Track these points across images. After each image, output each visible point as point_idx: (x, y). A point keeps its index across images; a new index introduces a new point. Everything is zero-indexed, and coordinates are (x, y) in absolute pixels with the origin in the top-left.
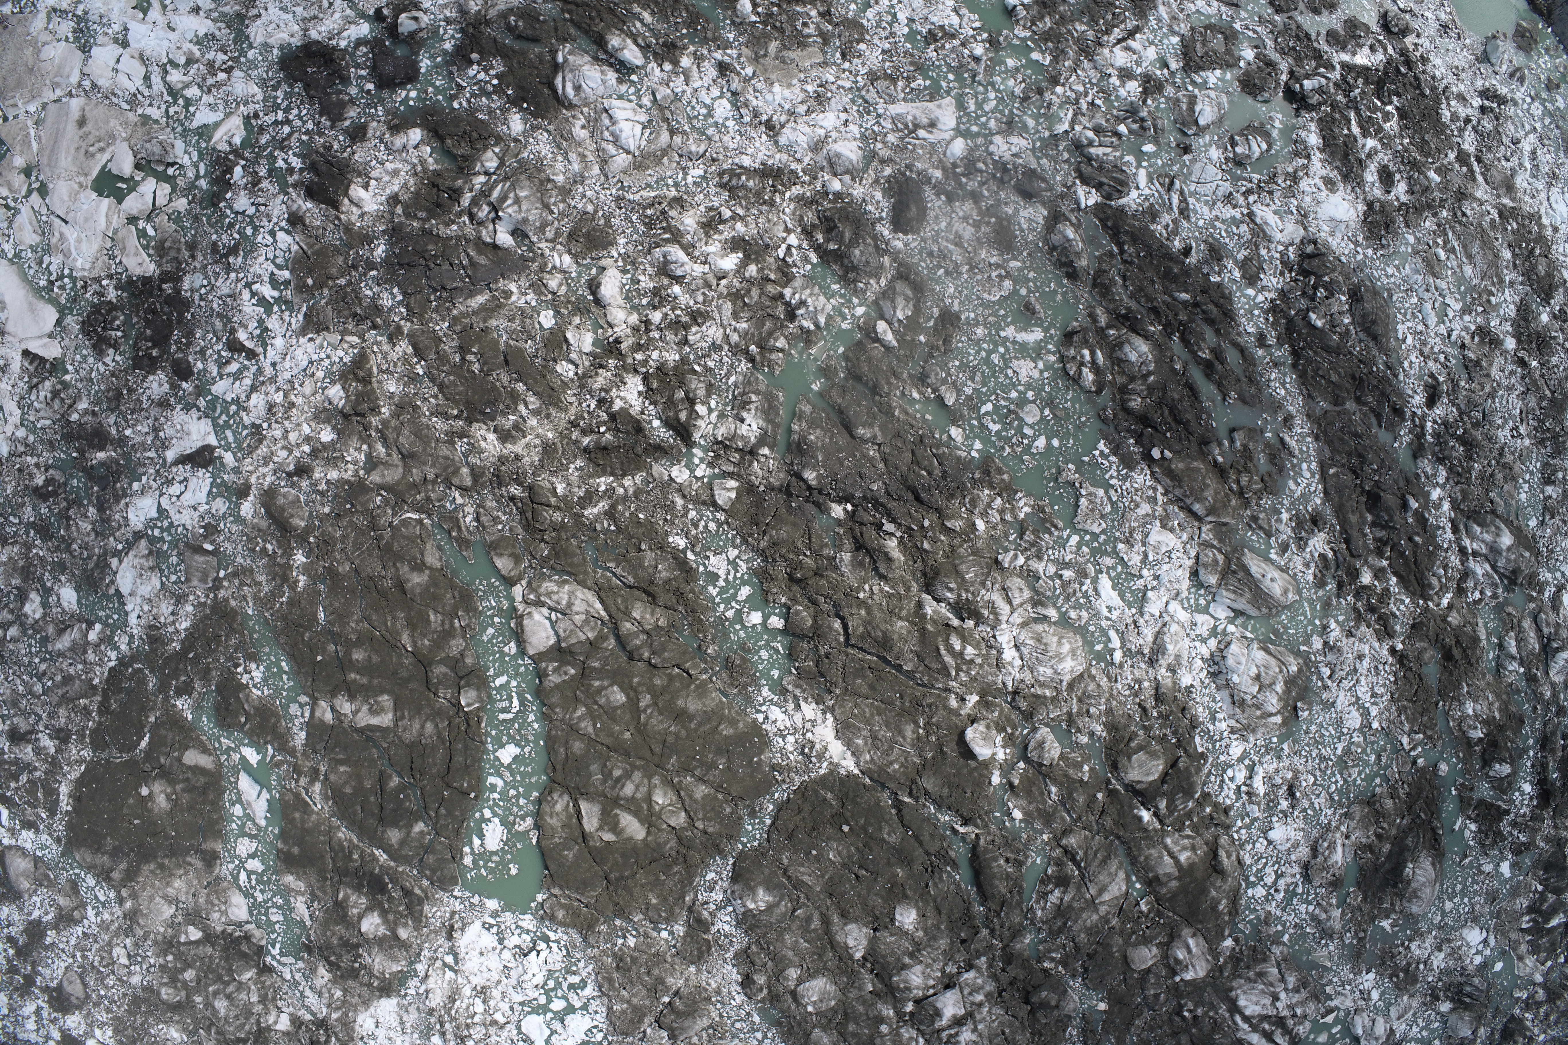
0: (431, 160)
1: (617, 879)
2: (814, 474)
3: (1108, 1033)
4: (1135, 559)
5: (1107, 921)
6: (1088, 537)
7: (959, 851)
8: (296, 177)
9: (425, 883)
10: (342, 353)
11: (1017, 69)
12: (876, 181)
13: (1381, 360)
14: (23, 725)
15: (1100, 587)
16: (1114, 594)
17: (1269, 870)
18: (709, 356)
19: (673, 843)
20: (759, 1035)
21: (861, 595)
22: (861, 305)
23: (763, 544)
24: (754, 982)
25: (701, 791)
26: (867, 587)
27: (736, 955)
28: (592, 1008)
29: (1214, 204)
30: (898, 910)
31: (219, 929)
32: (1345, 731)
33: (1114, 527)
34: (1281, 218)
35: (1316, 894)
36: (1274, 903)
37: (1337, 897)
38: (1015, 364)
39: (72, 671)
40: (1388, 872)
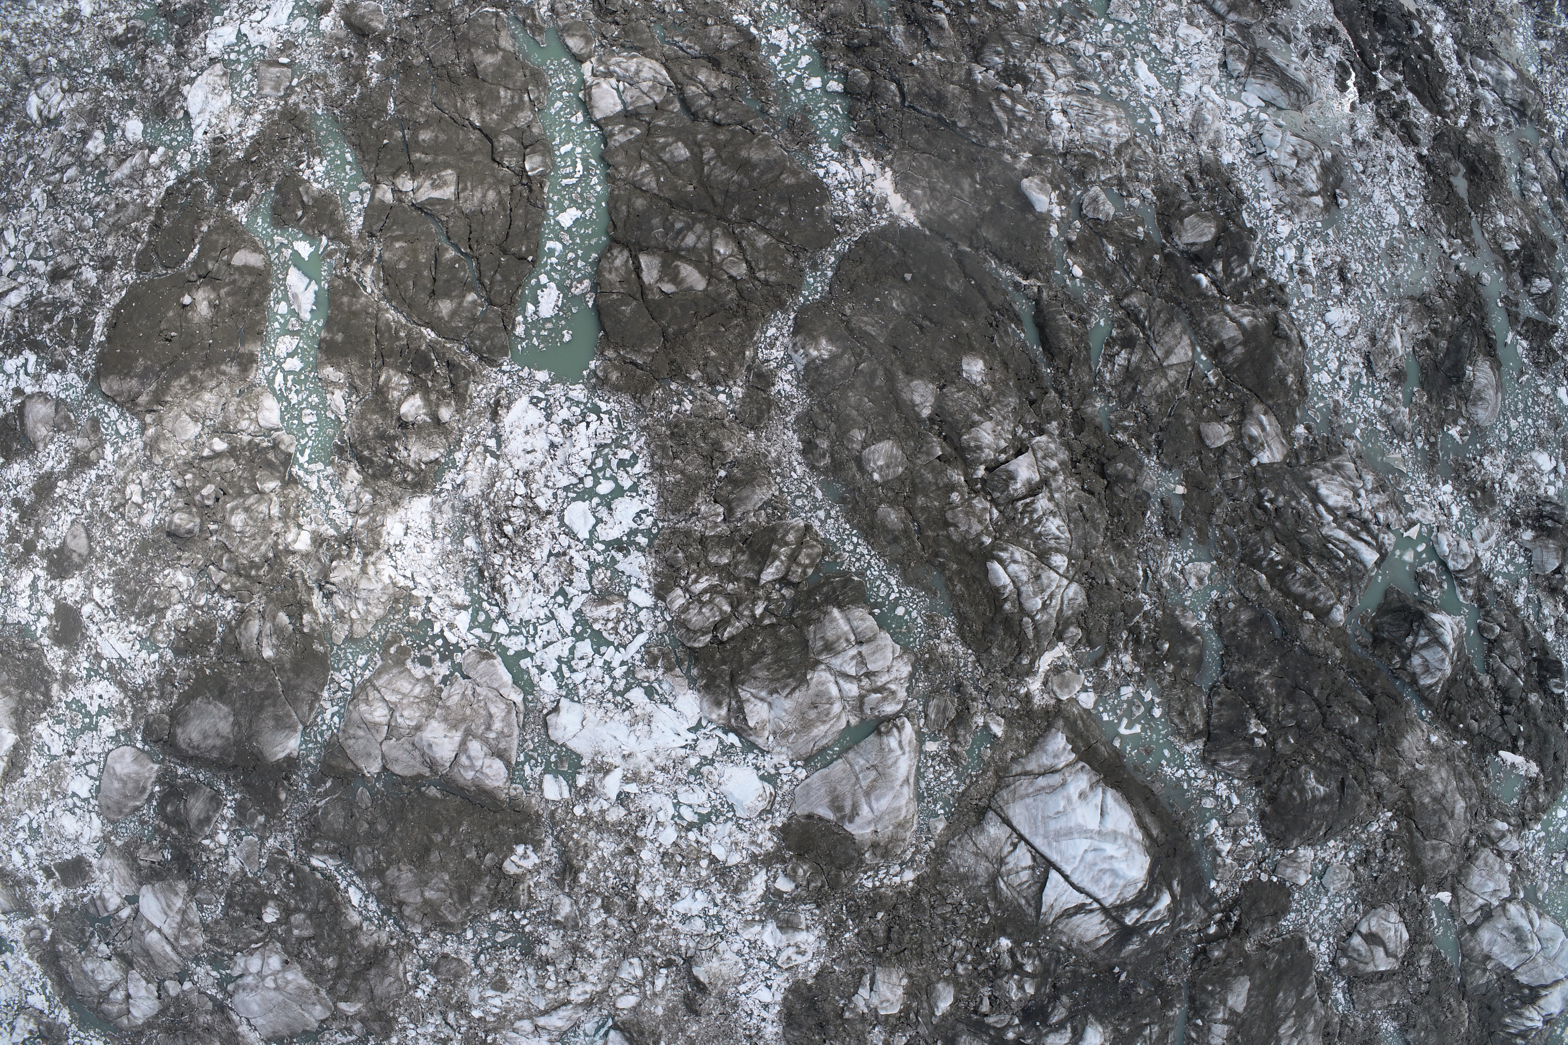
1: (676, 334)
3: (1188, 523)
5: (1177, 391)
7: (1023, 307)
9: (473, 359)
14: (66, 261)
15: (1137, 68)
16: (1152, 76)
17: (1331, 355)
19: (733, 295)
20: (821, 514)
21: (915, 62)
23: (822, 16)
24: (817, 446)
25: (763, 240)
26: (920, 54)
27: (798, 419)
28: (642, 487)
30: (965, 361)
31: (246, 438)
35: (1382, 389)
39: (127, 197)
40: (1449, 370)
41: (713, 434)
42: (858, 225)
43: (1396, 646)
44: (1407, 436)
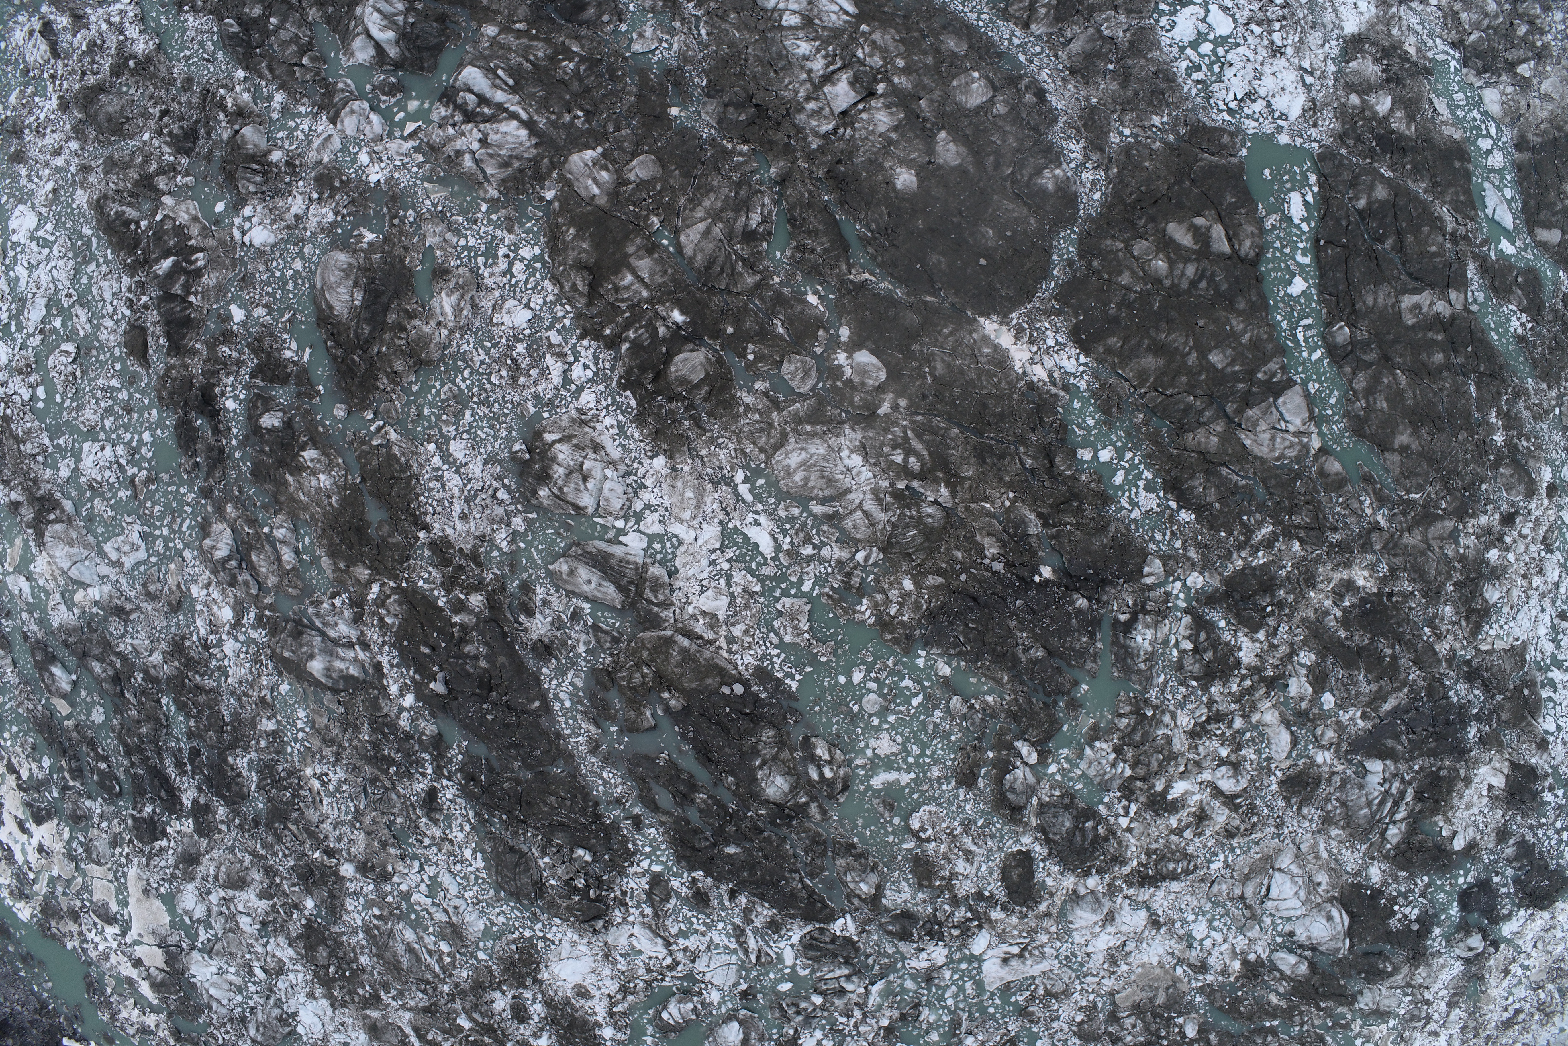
0: (1441, 824)
1: (1183, 180)
2: (1077, 604)
3: (661, 84)
4: (738, 577)
5: (690, 201)
6: (793, 591)
8: (1547, 784)
9: (1344, 152)
10: (1492, 632)
11: (927, 1032)
12: (1052, 895)
13: (496, 827)
15: (772, 543)
16: (755, 539)
18: (1185, 697)
19: (1140, 224)
20: (1016, 41)
21: (1011, 495)
22: (1053, 774)
23: (1111, 529)
24: (1035, 95)
25: (1125, 279)
26: (1007, 503)
27: (1055, 120)
28: (1175, 49)
29: (709, 947)
30: (915, 186)
31: (1504, 78)
32: (465, 436)
33: (767, 606)
34: (633, 948)
35: (459, 258)
36: (507, 242)
37: (435, 258)
38: (895, 750)
40: (384, 293)
41: (1129, 94)
42: (1039, 309)
43: (424, 16)
44: (427, 216)
